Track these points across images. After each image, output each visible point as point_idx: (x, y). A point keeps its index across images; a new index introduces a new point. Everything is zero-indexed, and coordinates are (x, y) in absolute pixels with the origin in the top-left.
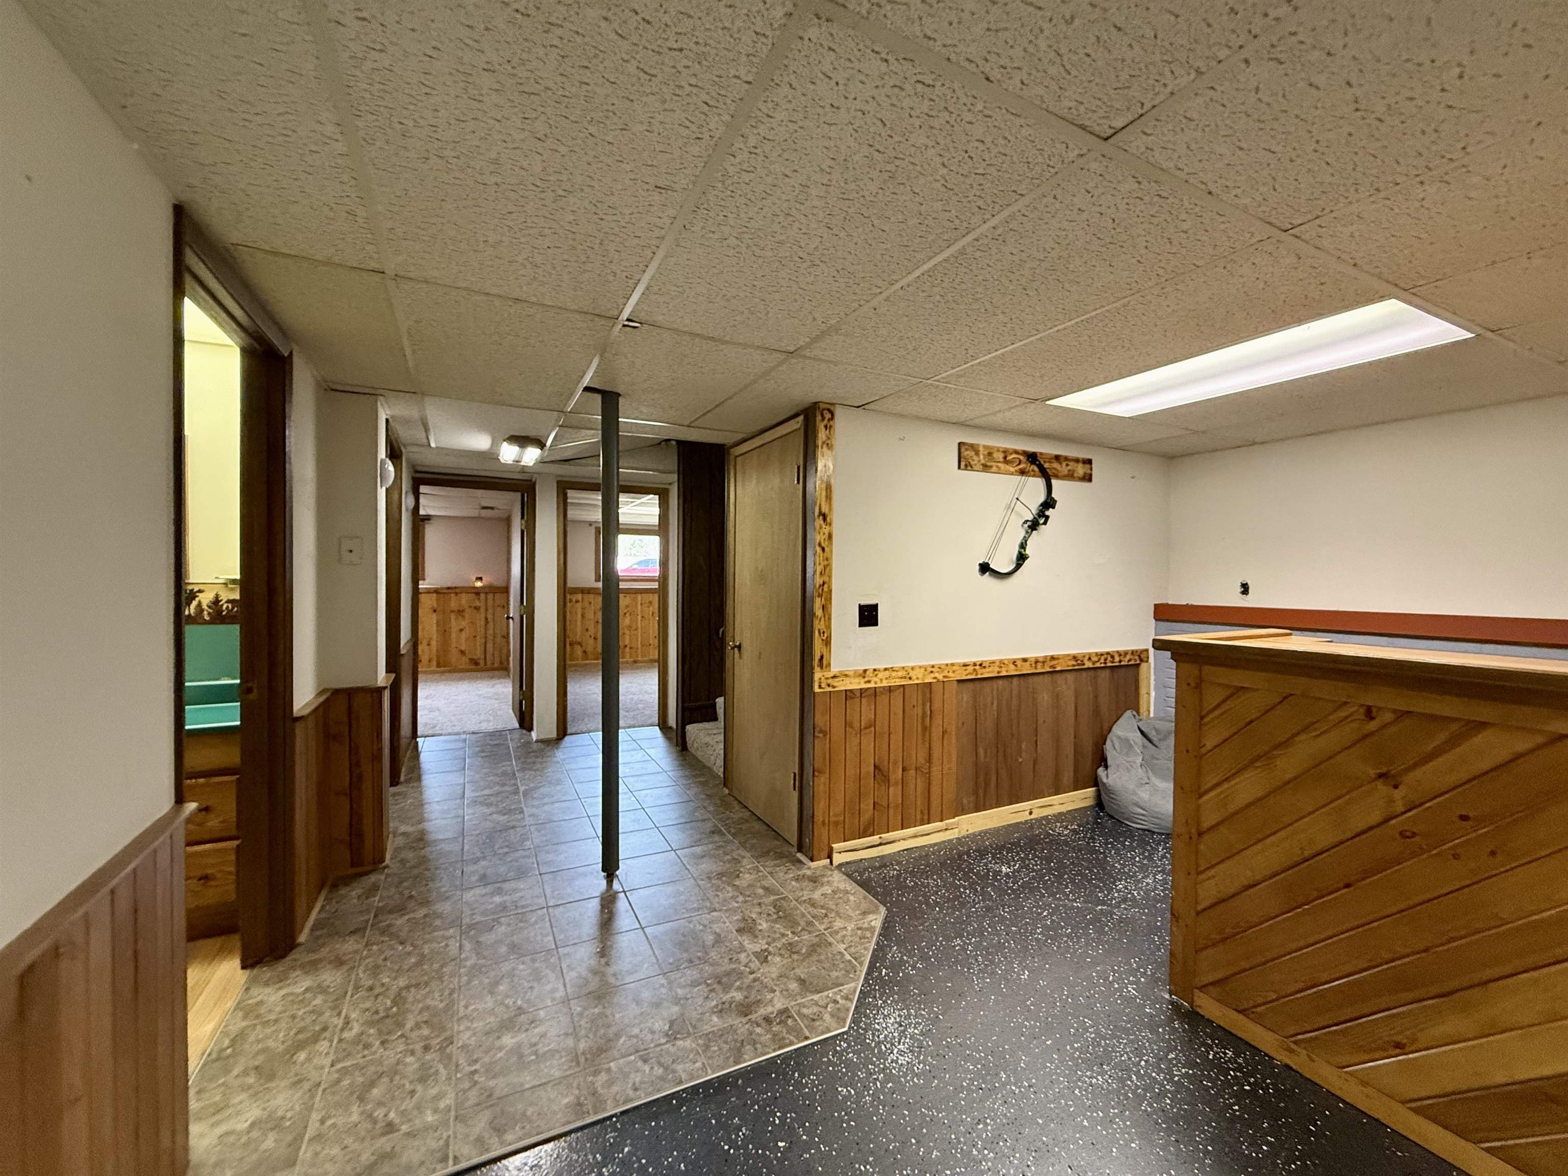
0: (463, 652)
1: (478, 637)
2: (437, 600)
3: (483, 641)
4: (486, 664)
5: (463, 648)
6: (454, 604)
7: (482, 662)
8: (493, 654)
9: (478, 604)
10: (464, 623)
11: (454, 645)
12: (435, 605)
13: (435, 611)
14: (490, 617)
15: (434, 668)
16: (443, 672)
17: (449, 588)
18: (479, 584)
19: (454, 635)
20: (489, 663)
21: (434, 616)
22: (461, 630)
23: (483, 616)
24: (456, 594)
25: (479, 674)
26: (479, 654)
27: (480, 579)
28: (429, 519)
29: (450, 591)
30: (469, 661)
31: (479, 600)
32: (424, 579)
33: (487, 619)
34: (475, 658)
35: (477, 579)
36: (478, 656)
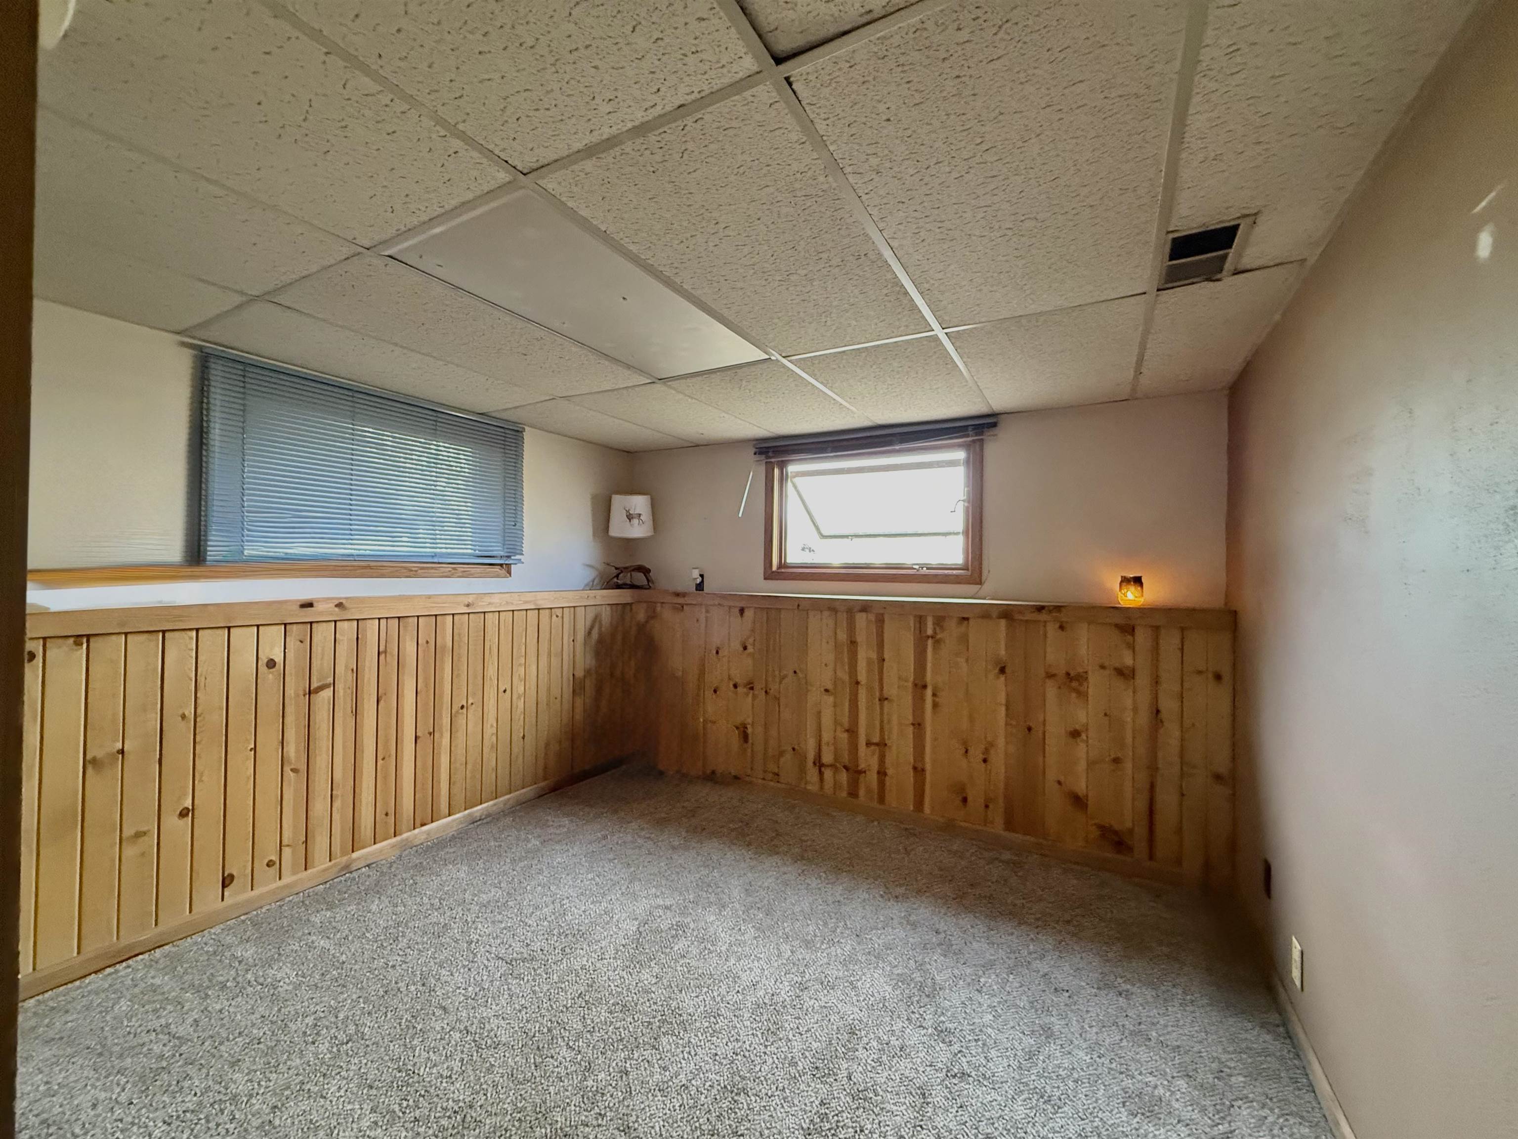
0: (1078, 801)
1: (1128, 766)
2: (1010, 640)
3: (1144, 782)
4: (1151, 856)
5: (1081, 791)
6: (1054, 654)
7: (1140, 848)
8: (1180, 831)
9: (1128, 661)
10: (1080, 715)
11: (1052, 774)
12: (1003, 654)
13: (1002, 670)
14: (1168, 705)
17: (1040, 609)
18: (1130, 597)
19: (1052, 744)
21: (1000, 688)
22: (1075, 734)
23: (1144, 698)
24: (1062, 625)
27: (1138, 581)
28: (994, 425)
29: (1043, 616)
30: (1095, 833)
31: (1132, 647)
32: (980, 583)
33: (1158, 711)
34: (1116, 827)
35: (1125, 581)
36: (1129, 824)
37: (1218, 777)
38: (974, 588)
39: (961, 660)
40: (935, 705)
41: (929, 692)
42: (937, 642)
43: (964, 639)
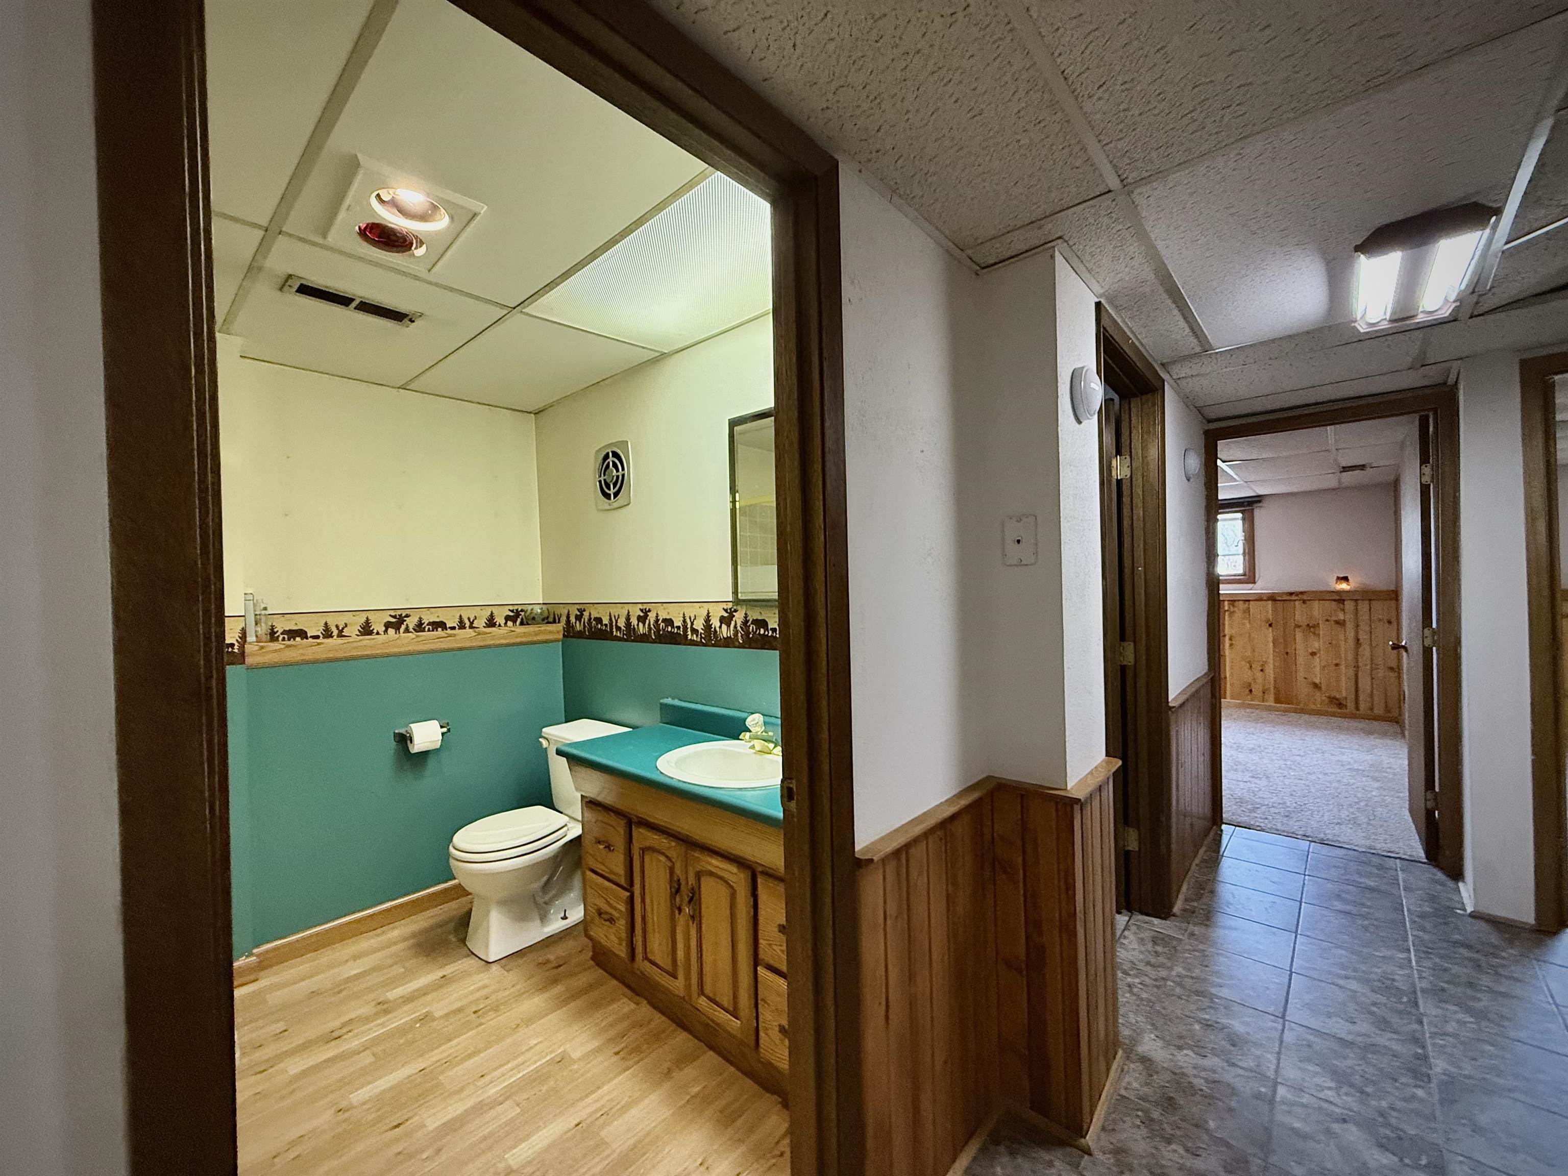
0: (1316, 686)
1: (1343, 667)
2: (1275, 610)
3: (1351, 672)
4: (1357, 709)
5: (1317, 681)
6: (1300, 614)
7: (1351, 705)
8: (1372, 695)
9: (1341, 617)
10: (1316, 645)
11: (1301, 674)
12: (1271, 617)
13: (1270, 625)
14: (1363, 636)
15: (1271, 702)
16: (1286, 711)
17: (1291, 594)
18: (1344, 586)
19: (1300, 660)
20: (1362, 706)
21: (1270, 633)
22: (1314, 654)
23: (1351, 634)
24: (1304, 602)
25: (1346, 723)
26: (1344, 690)
27: (1346, 579)
28: (1260, 501)
29: (1293, 598)
30: (1327, 700)
31: (1343, 610)
32: (1254, 582)
33: (1358, 640)
34: (1338, 696)
35: (1339, 579)
36: (1344, 694)
37: (1391, 669)
38: (1250, 586)
39: (1247, 622)
40: (1231, 645)
41: (1227, 638)
42: (1232, 614)
43: (1247, 611)
